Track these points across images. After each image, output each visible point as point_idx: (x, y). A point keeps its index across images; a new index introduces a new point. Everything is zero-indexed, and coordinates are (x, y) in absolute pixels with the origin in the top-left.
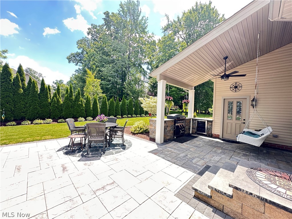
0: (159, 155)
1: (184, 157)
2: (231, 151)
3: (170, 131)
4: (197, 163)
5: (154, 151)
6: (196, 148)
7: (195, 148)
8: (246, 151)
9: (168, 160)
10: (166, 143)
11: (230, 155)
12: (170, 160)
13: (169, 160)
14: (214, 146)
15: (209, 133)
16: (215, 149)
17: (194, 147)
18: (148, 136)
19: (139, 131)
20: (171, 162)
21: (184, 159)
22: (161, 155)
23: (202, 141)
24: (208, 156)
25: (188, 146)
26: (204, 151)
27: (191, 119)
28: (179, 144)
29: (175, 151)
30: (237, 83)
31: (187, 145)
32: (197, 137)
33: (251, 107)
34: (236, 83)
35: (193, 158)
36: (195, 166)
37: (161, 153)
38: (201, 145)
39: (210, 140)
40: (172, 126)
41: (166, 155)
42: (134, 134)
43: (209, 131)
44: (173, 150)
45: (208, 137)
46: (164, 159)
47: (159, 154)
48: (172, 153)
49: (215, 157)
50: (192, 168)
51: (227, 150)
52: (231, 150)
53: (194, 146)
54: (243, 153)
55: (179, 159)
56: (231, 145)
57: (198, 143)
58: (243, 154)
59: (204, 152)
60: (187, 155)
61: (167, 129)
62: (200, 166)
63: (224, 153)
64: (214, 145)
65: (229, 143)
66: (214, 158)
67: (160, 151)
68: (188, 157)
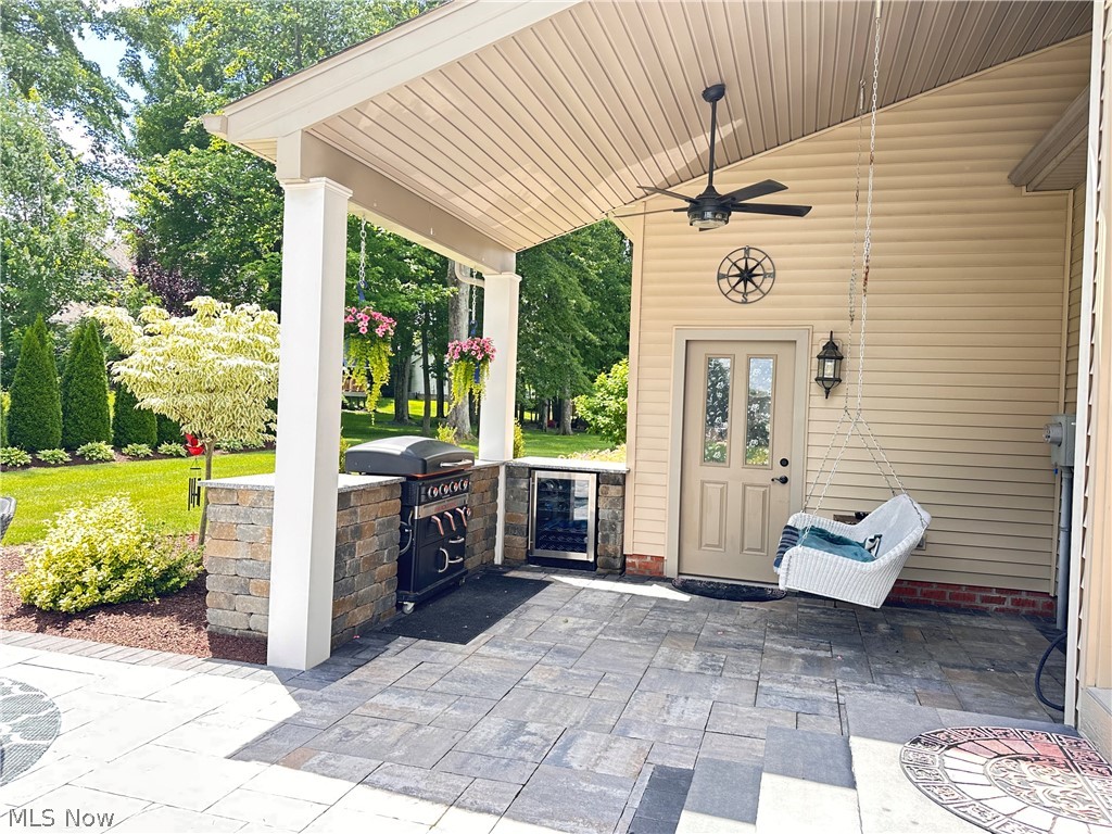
0: (323, 763)
1: (506, 742)
2: (745, 652)
3: (374, 561)
4: (598, 770)
5: (273, 742)
6: (559, 660)
7: (557, 664)
8: (811, 641)
9: (406, 791)
10: (350, 660)
11: (748, 677)
12: (422, 785)
13: (412, 784)
14: (656, 634)
15: (610, 549)
16: (664, 650)
17: (545, 660)
18: (197, 618)
19: (102, 590)
20: (437, 801)
21: (509, 754)
22: (347, 761)
23: (577, 607)
24: (642, 705)
25: (504, 654)
26: (613, 677)
27: (498, 467)
28: (448, 653)
29: (434, 710)
30: (753, 253)
31: (501, 646)
32: (544, 584)
33: (817, 390)
34: (747, 250)
35: (565, 740)
36: (591, 788)
37: (337, 749)
38: (584, 638)
39: (623, 595)
40: (390, 523)
41: (378, 752)
42: (50, 617)
43: (605, 538)
44: (415, 705)
45: (603, 577)
46: (373, 785)
47: (324, 755)
48: (418, 726)
49: (681, 701)
50: (582, 810)
51: (722, 645)
52: (745, 647)
53: (543, 647)
54: (803, 651)
55: (477, 761)
56: (731, 612)
57: (563, 627)
58: (804, 657)
59: (615, 681)
60: (524, 724)
61: (352, 555)
62: (620, 786)
63: (719, 672)
64: (649, 623)
65: (718, 602)
66: (676, 711)
67: (327, 729)
68: (531, 739)
